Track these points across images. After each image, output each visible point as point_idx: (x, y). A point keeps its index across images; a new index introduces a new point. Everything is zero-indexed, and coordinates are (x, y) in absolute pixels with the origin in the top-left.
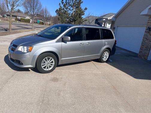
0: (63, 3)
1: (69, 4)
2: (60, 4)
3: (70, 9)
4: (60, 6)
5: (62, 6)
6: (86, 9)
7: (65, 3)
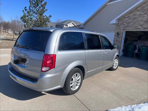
0: (26, 10)
1: (32, 11)
2: (23, 10)
3: (34, 16)
4: (23, 13)
5: (26, 12)
6: (50, 16)
7: (28, 10)
